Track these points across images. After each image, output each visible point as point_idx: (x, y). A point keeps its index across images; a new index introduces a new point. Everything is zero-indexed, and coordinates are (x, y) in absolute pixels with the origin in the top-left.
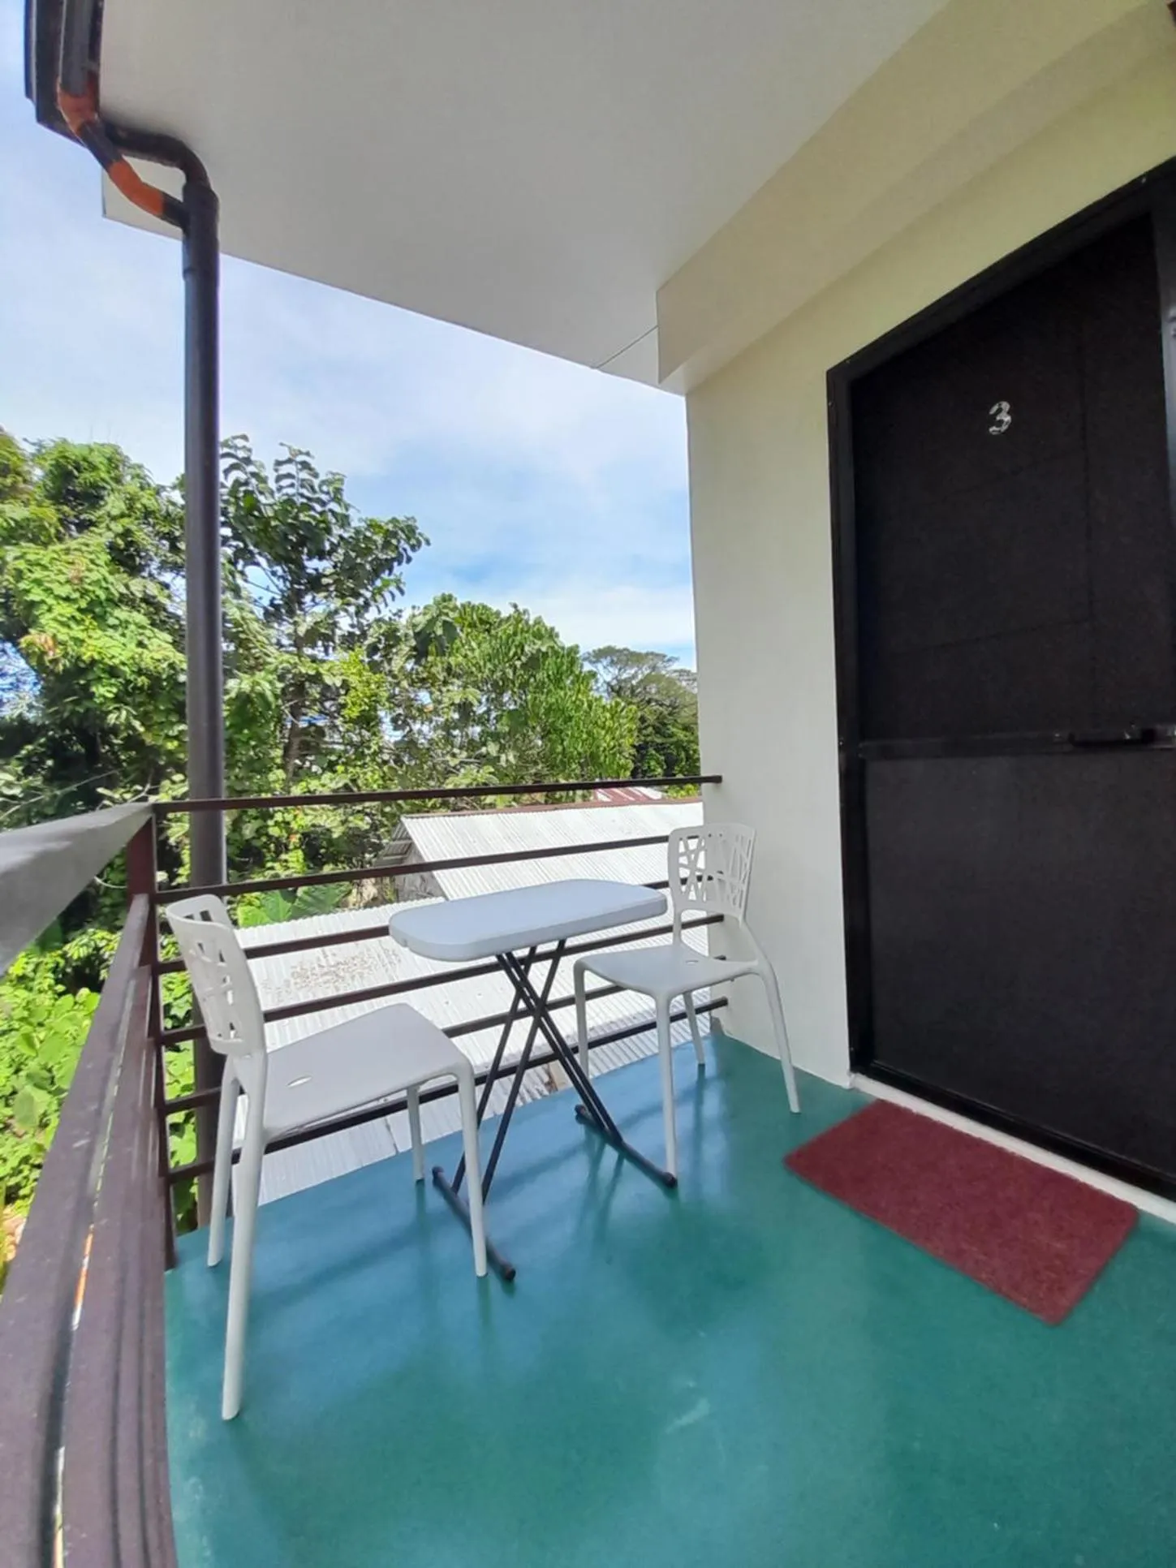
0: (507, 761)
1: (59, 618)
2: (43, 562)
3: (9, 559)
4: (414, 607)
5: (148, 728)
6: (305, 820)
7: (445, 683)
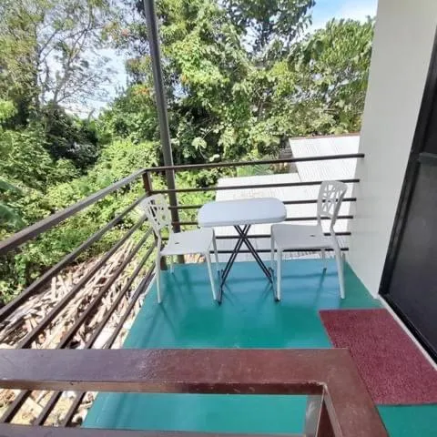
1: (187, 68)
2: (182, 47)
3: (173, 48)
5: (213, 106)
6: (259, 139)
7: (323, 70)
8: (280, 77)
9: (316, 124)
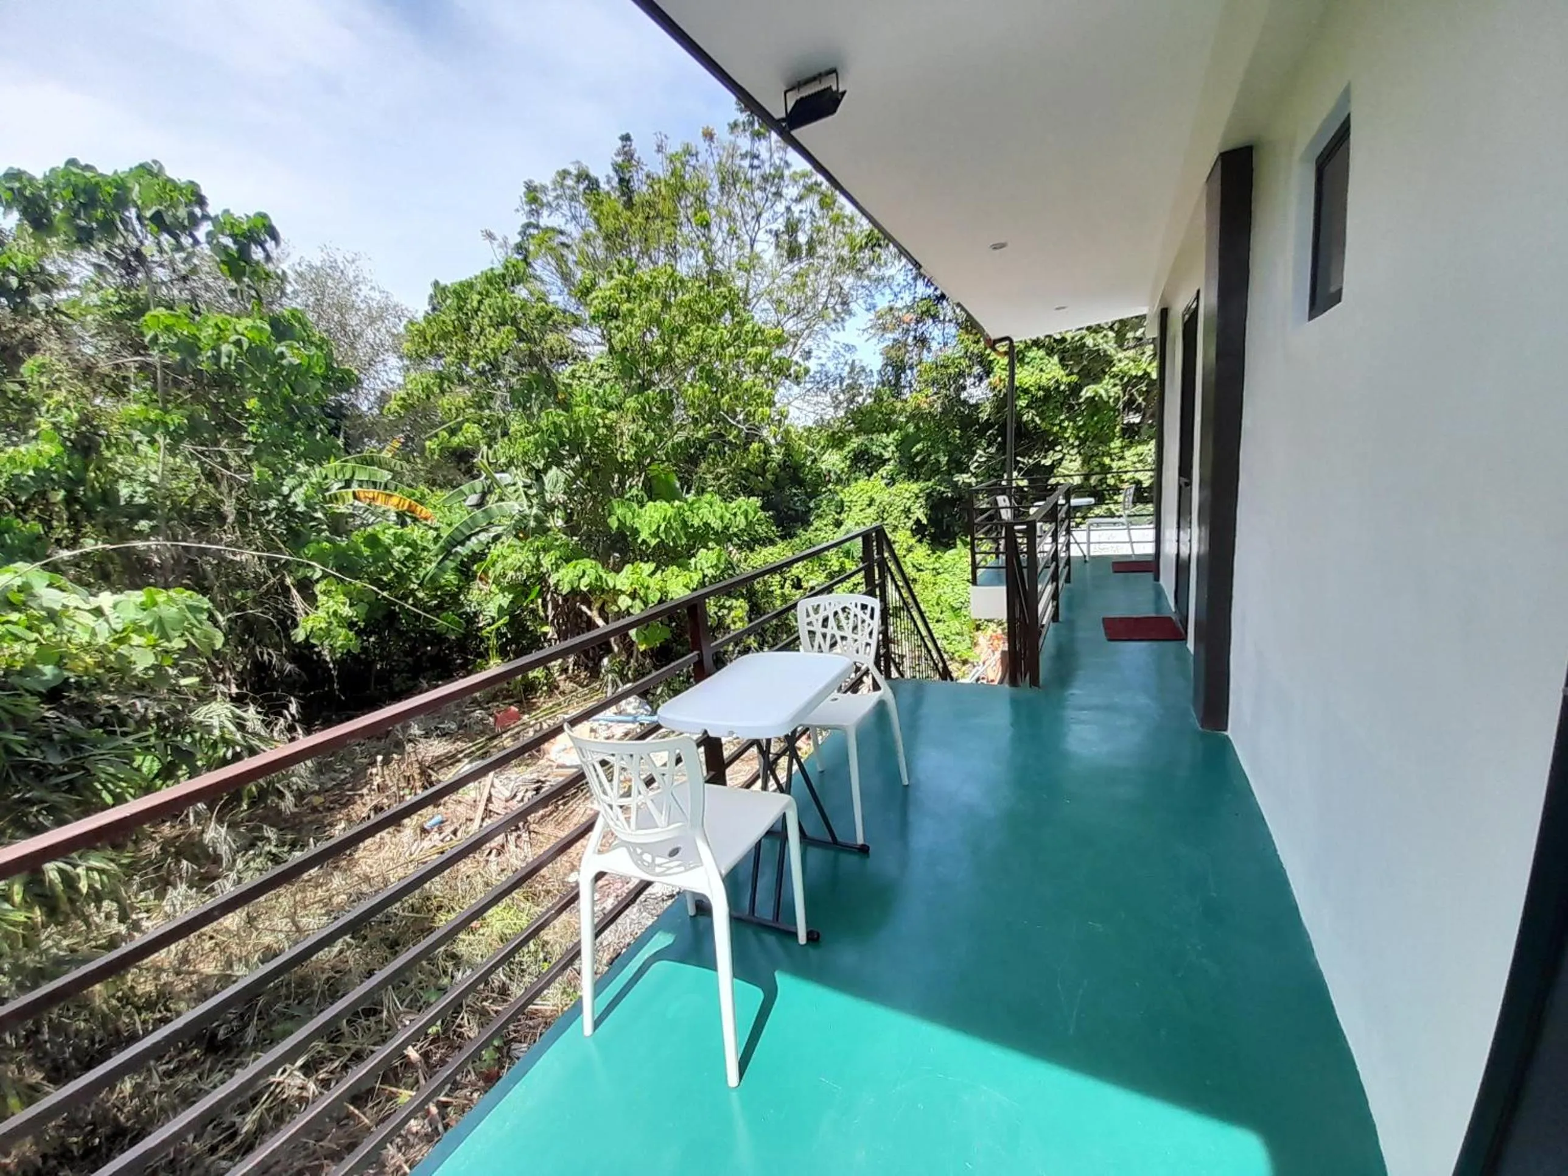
5: (1043, 420)
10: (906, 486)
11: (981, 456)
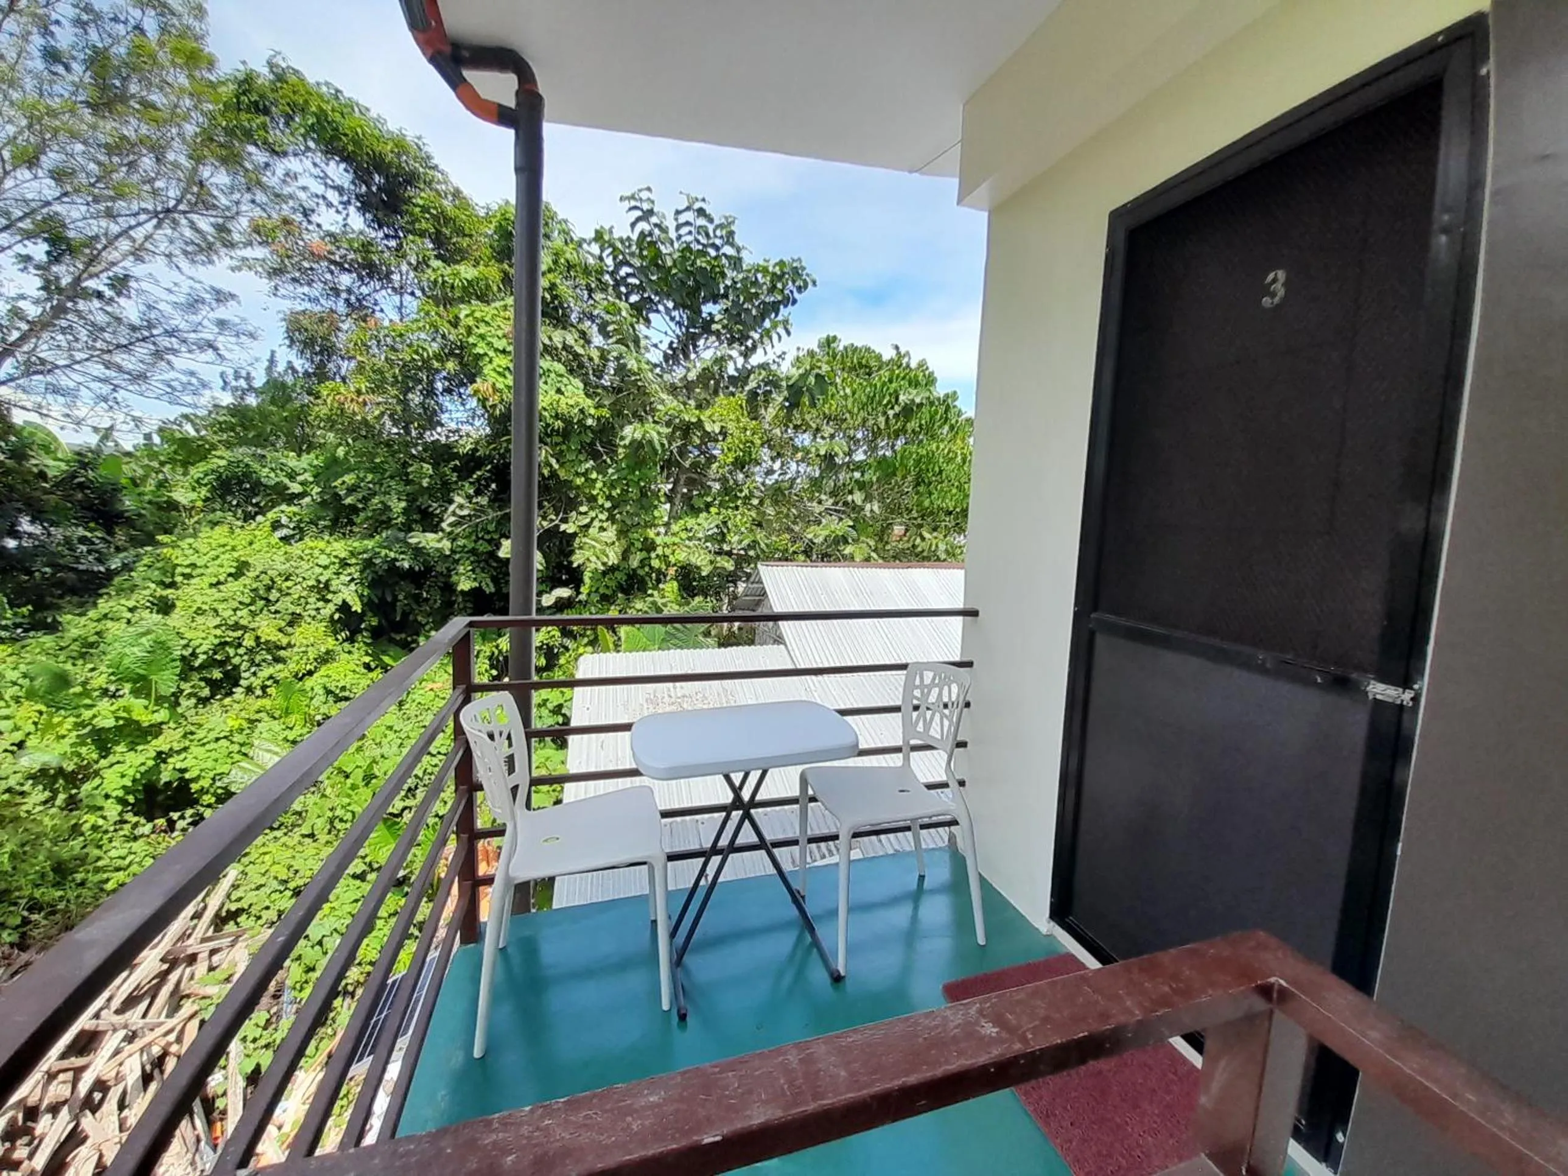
0: (872, 511)
1: (498, 369)
2: (486, 319)
3: (462, 316)
4: (798, 349)
5: (562, 465)
6: (681, 556)
7: (818, 430)
8: (731, 427)
9: (817, 534)
10: (322, 544)
11: (461, 507)
